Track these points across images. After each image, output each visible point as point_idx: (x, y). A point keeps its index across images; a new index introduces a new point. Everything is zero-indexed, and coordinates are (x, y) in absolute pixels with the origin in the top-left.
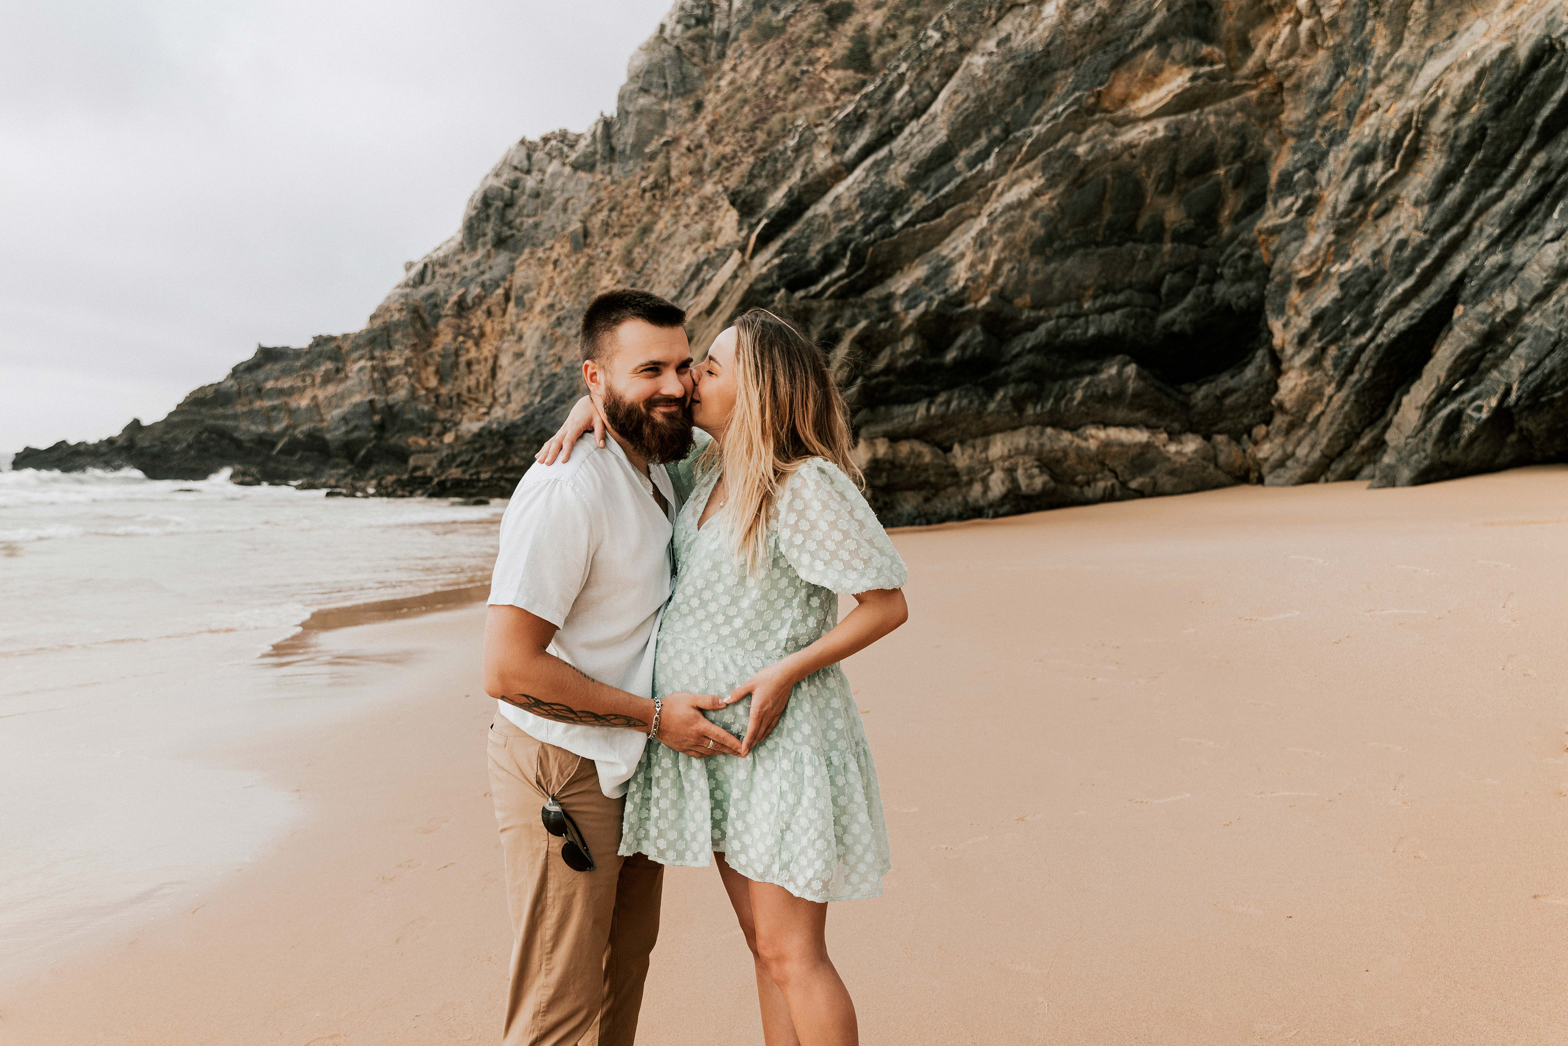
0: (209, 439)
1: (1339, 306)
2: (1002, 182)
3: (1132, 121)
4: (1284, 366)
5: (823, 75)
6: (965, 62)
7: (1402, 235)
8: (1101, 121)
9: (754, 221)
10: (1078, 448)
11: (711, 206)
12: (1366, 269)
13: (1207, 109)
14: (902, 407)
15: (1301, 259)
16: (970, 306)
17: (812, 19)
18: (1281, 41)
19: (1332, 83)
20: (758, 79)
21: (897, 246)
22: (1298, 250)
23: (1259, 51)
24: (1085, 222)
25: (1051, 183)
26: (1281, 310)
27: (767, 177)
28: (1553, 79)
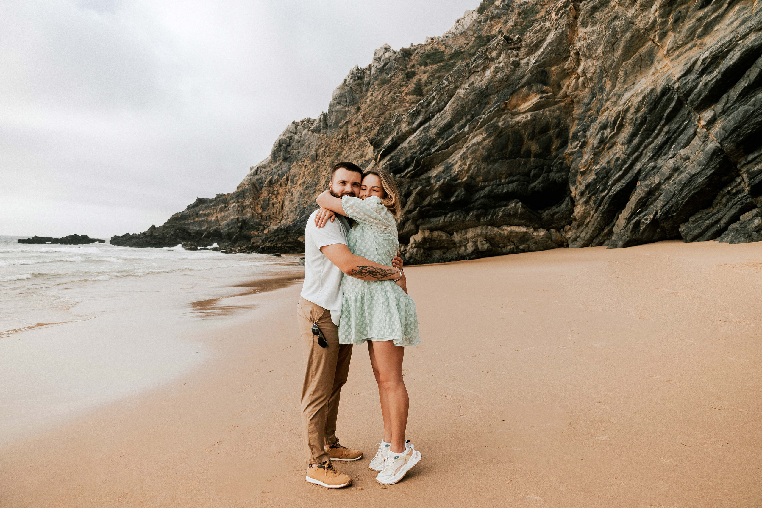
0: (179, 232)
1: (595, 181)
2: (471, 135)
3: (519, 113)
4: (576, 204)
5: (405, 97)
6: (457, 92)
7: (617, 156)
8: (507, 113)
9: (379, 150)
10: (500, 234)
11: (363, 145)
12: (605, 168)
13: (546, 109)
14: (434, 219)
15: (581, 164)
16: (460, 181)
17: (400, 77)
18: (572, 85)
19: (591, 101)
20: (381, 99)
21: (432, 158)
22: (580, 161)
23: (564, 88)
24: (502, 150)
25: (489, 136)
26: (574, 183)
27: (384, 134)
28: (670, 100)
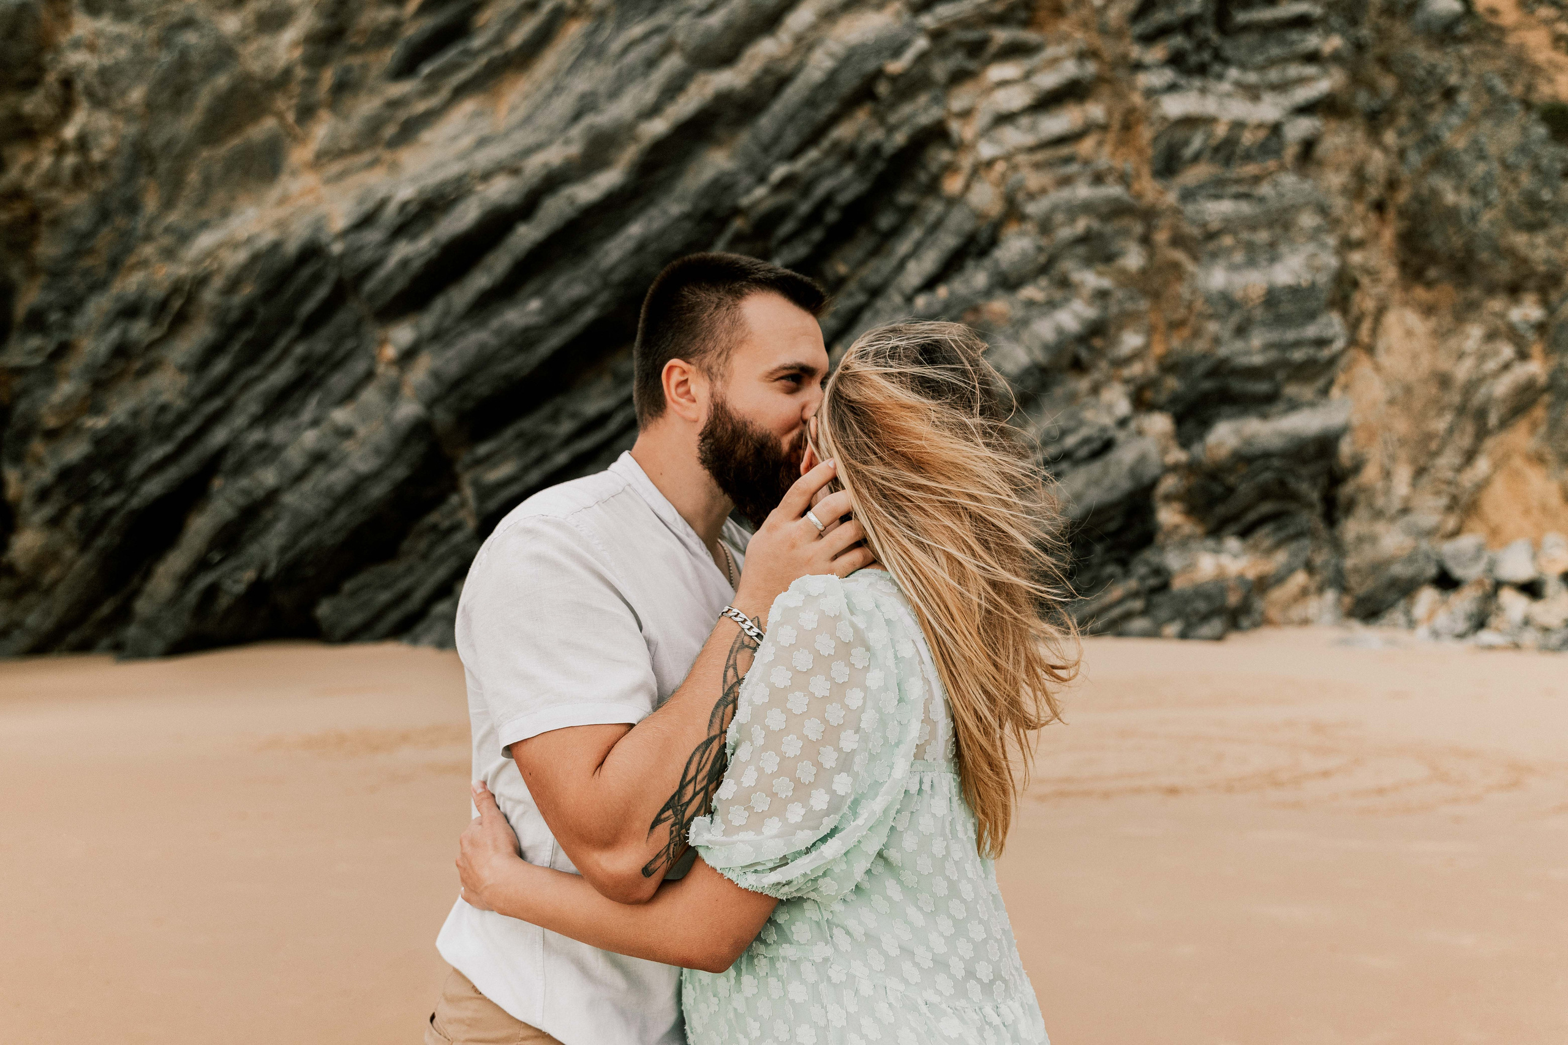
1: (90, 463)
4: (18, 522)
12: (122, 428)
15: (49, 407)
18: (41, 169)
19: (95, 228)
22: (45, 397)
23: (15, 170)
26: (18, 459)
28: (317, 279)
